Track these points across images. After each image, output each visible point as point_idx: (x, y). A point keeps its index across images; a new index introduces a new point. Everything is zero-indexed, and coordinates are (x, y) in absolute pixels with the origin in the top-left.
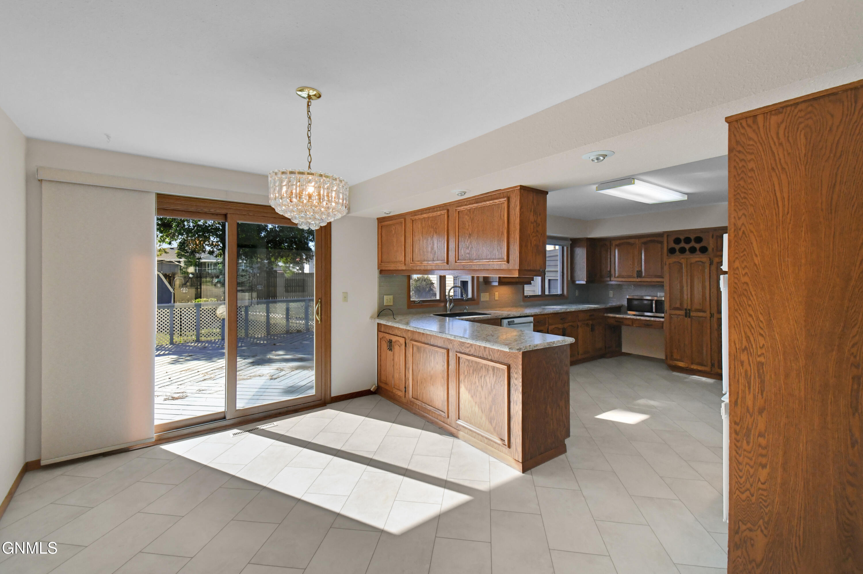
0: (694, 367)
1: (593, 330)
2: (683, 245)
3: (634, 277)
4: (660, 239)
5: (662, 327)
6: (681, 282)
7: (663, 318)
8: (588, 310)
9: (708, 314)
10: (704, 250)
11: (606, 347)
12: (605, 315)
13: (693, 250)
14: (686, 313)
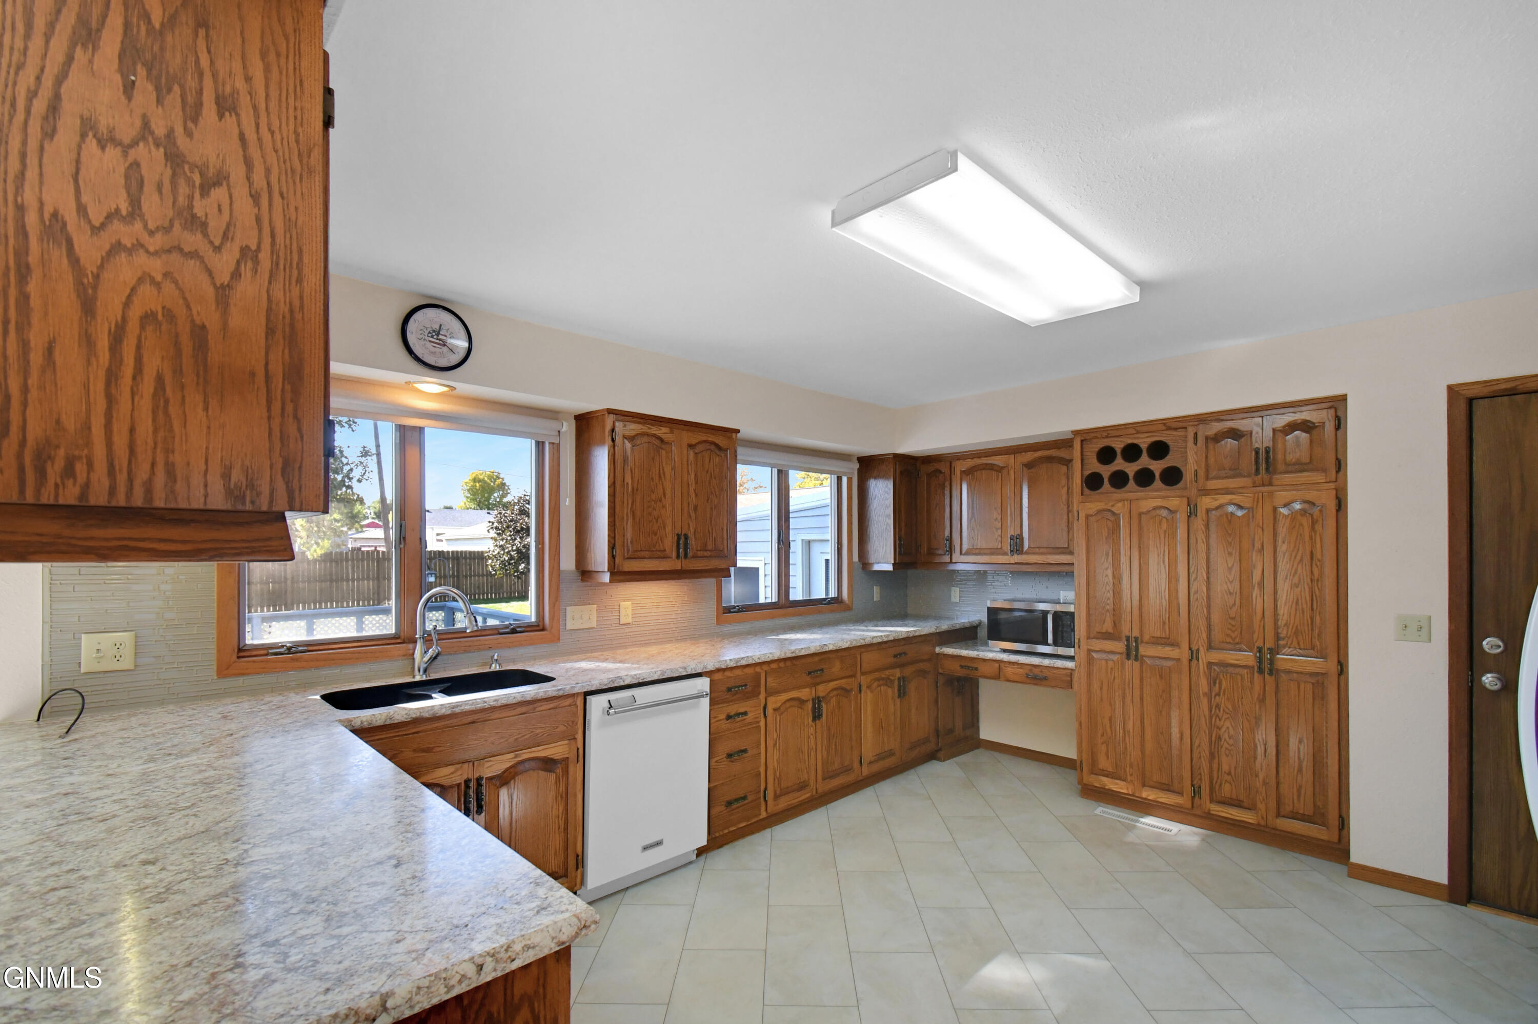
0: (1149, 794)
1: (902, 693)
2: (1119, 464)
3: (1005, 554)
4: (1062, 453)
5: (1070, 685)
6: (1116, 566)
7: (1071, 658)
8: (891, 641)
9: (1183, 653)
10: (1172, 477)
11: (937, 731)
12: (938, 650)
13: (1145, 478)
14: (1128, 647)
